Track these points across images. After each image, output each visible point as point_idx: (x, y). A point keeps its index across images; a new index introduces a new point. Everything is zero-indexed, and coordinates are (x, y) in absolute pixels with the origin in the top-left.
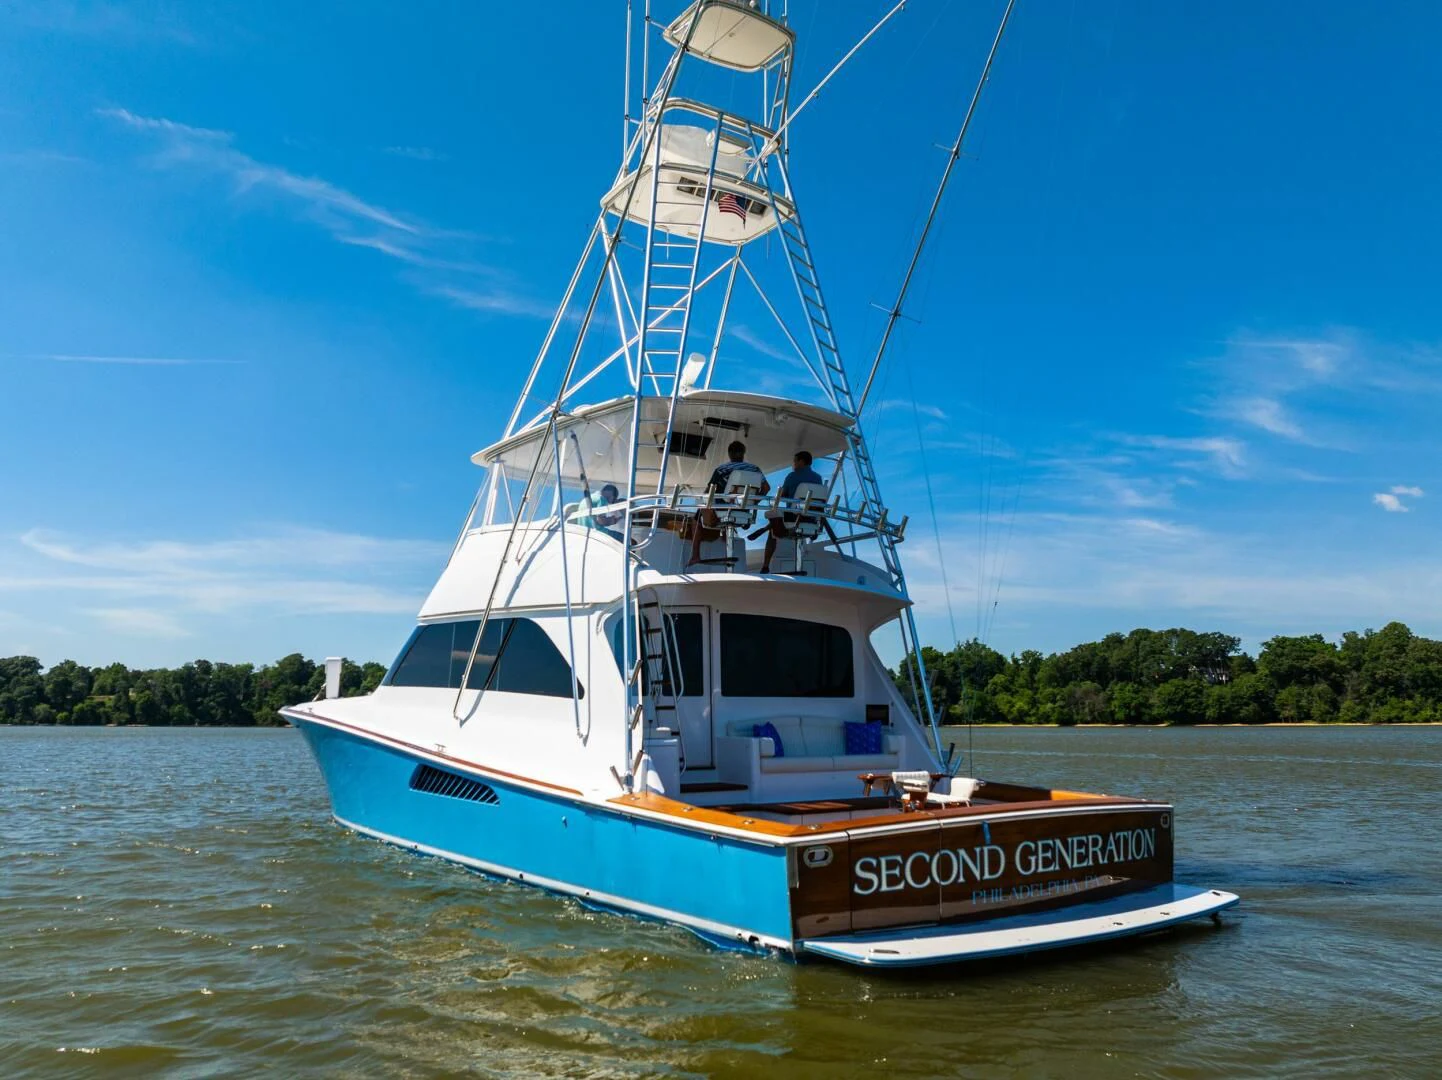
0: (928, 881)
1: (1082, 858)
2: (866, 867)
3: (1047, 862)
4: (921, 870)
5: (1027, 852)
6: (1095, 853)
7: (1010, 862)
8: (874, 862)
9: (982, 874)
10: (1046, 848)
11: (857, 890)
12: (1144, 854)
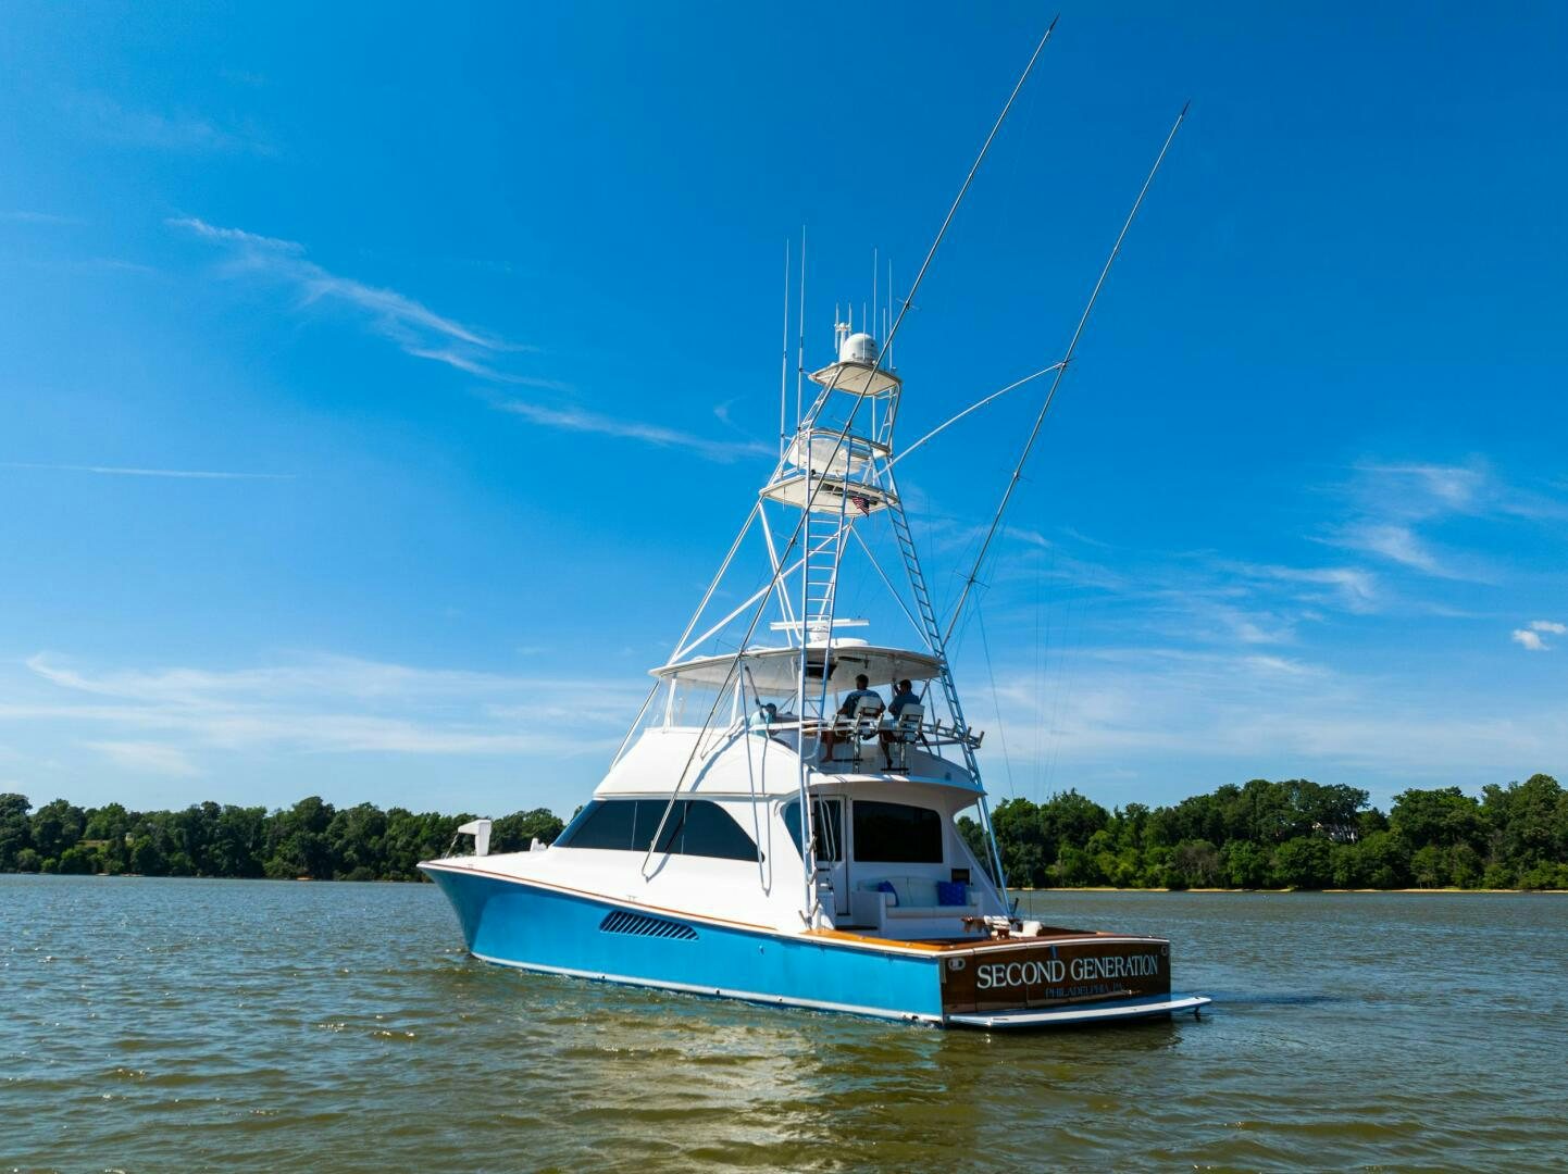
0: (1020, 981)
1: (1111, 972)
2: (984, 971)
3: (1090, 973)
4: (1016, 974)
5: (1078, 966)
6: (1119, 970)
7: (1068, 971)
8: (989, 968)
9: (1051, 978)
10: (1089, 964)
11: (979, 985)
12: (1150, 972)
